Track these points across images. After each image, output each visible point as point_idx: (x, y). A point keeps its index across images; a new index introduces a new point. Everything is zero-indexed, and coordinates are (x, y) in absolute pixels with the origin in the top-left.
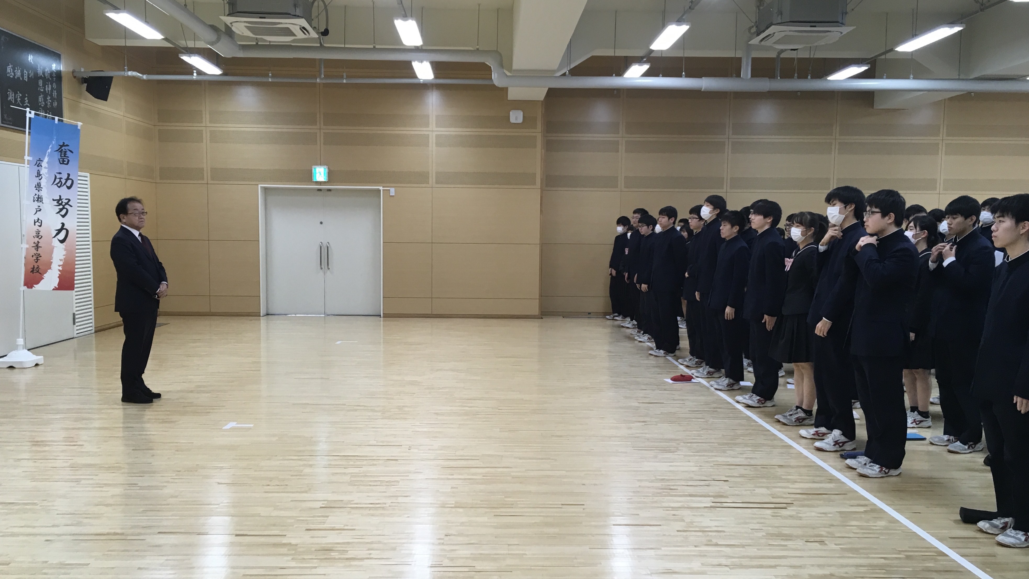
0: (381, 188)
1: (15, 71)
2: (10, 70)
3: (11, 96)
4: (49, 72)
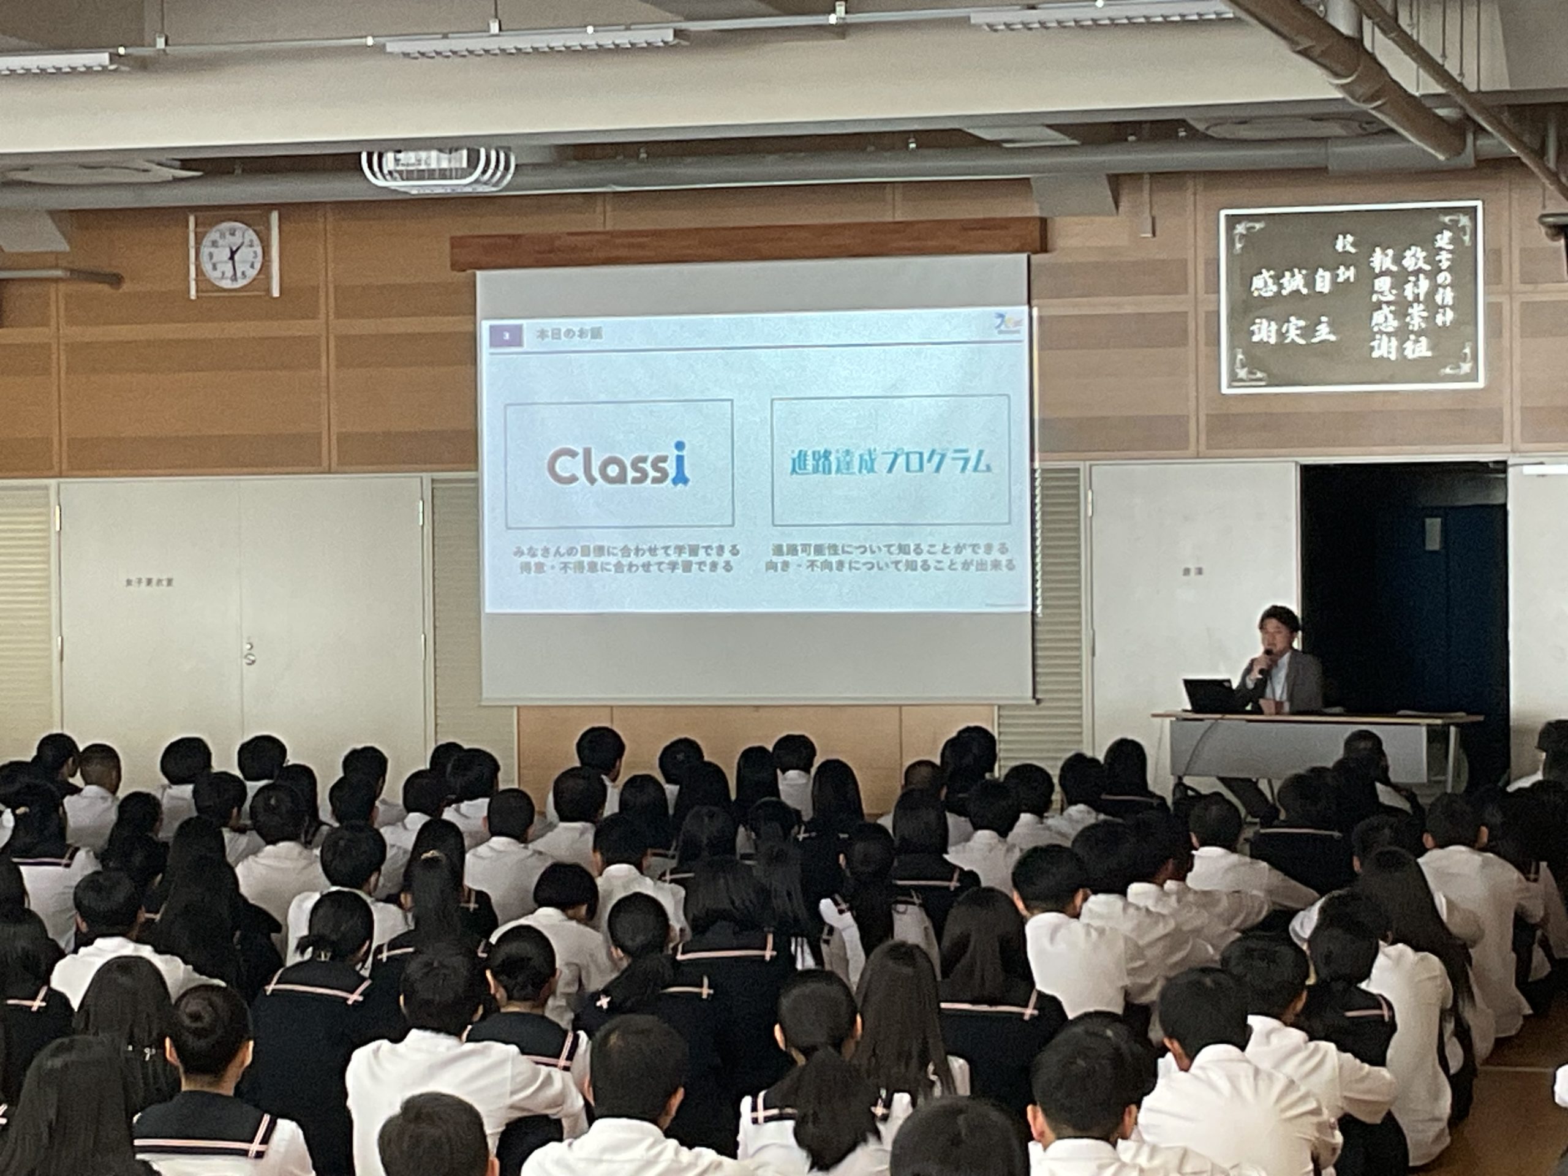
1: (1283, 281)
2: (1263, 284)
3: (1264, 331)
4: (1421, 254)
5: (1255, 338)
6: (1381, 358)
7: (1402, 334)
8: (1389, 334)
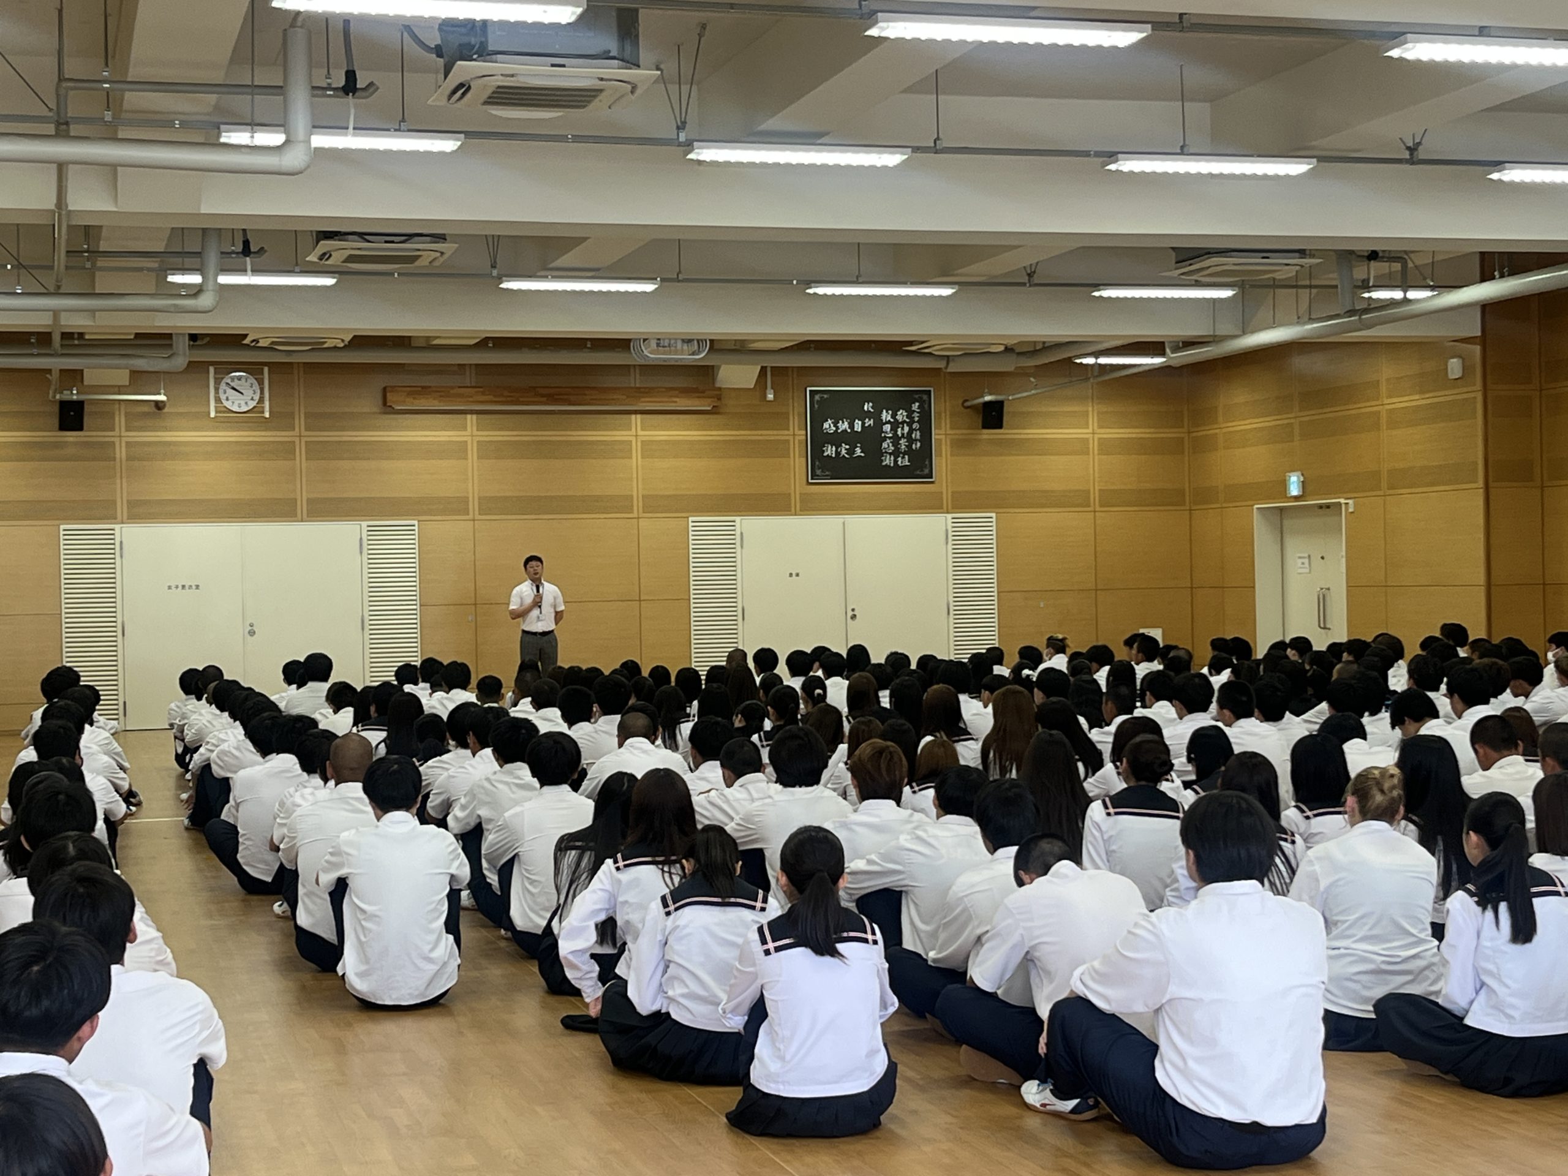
0: (1342, 501)
1: (839, 425)
2: (828, 426)
3: (830, 451)
4: (905, 414)
5: (826, 454)
6: (886, 465)
7: (896, 453)
8: (890, 454)
